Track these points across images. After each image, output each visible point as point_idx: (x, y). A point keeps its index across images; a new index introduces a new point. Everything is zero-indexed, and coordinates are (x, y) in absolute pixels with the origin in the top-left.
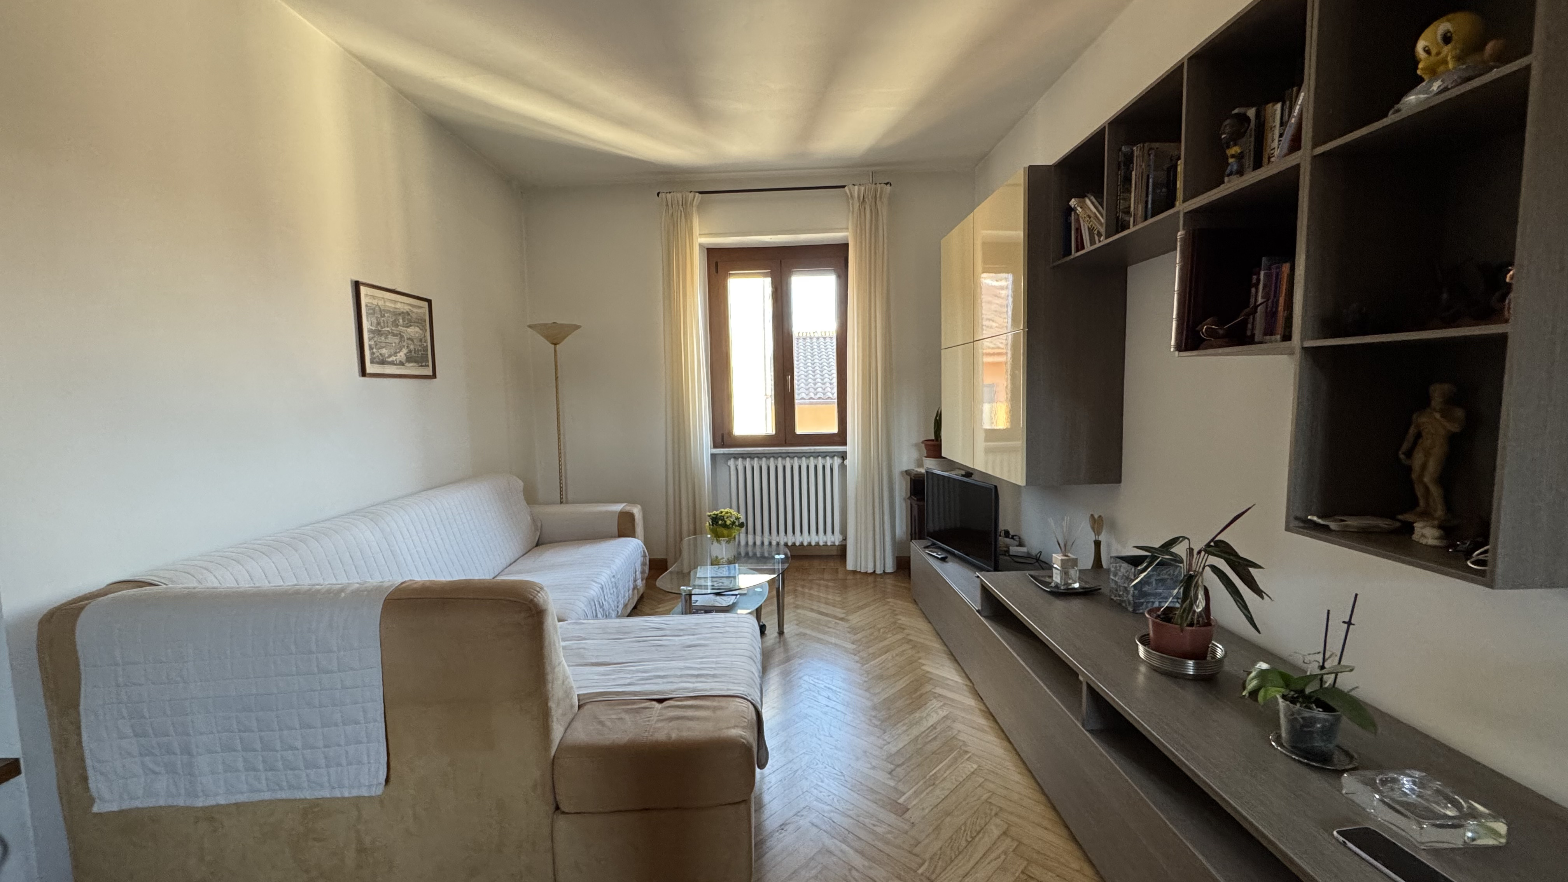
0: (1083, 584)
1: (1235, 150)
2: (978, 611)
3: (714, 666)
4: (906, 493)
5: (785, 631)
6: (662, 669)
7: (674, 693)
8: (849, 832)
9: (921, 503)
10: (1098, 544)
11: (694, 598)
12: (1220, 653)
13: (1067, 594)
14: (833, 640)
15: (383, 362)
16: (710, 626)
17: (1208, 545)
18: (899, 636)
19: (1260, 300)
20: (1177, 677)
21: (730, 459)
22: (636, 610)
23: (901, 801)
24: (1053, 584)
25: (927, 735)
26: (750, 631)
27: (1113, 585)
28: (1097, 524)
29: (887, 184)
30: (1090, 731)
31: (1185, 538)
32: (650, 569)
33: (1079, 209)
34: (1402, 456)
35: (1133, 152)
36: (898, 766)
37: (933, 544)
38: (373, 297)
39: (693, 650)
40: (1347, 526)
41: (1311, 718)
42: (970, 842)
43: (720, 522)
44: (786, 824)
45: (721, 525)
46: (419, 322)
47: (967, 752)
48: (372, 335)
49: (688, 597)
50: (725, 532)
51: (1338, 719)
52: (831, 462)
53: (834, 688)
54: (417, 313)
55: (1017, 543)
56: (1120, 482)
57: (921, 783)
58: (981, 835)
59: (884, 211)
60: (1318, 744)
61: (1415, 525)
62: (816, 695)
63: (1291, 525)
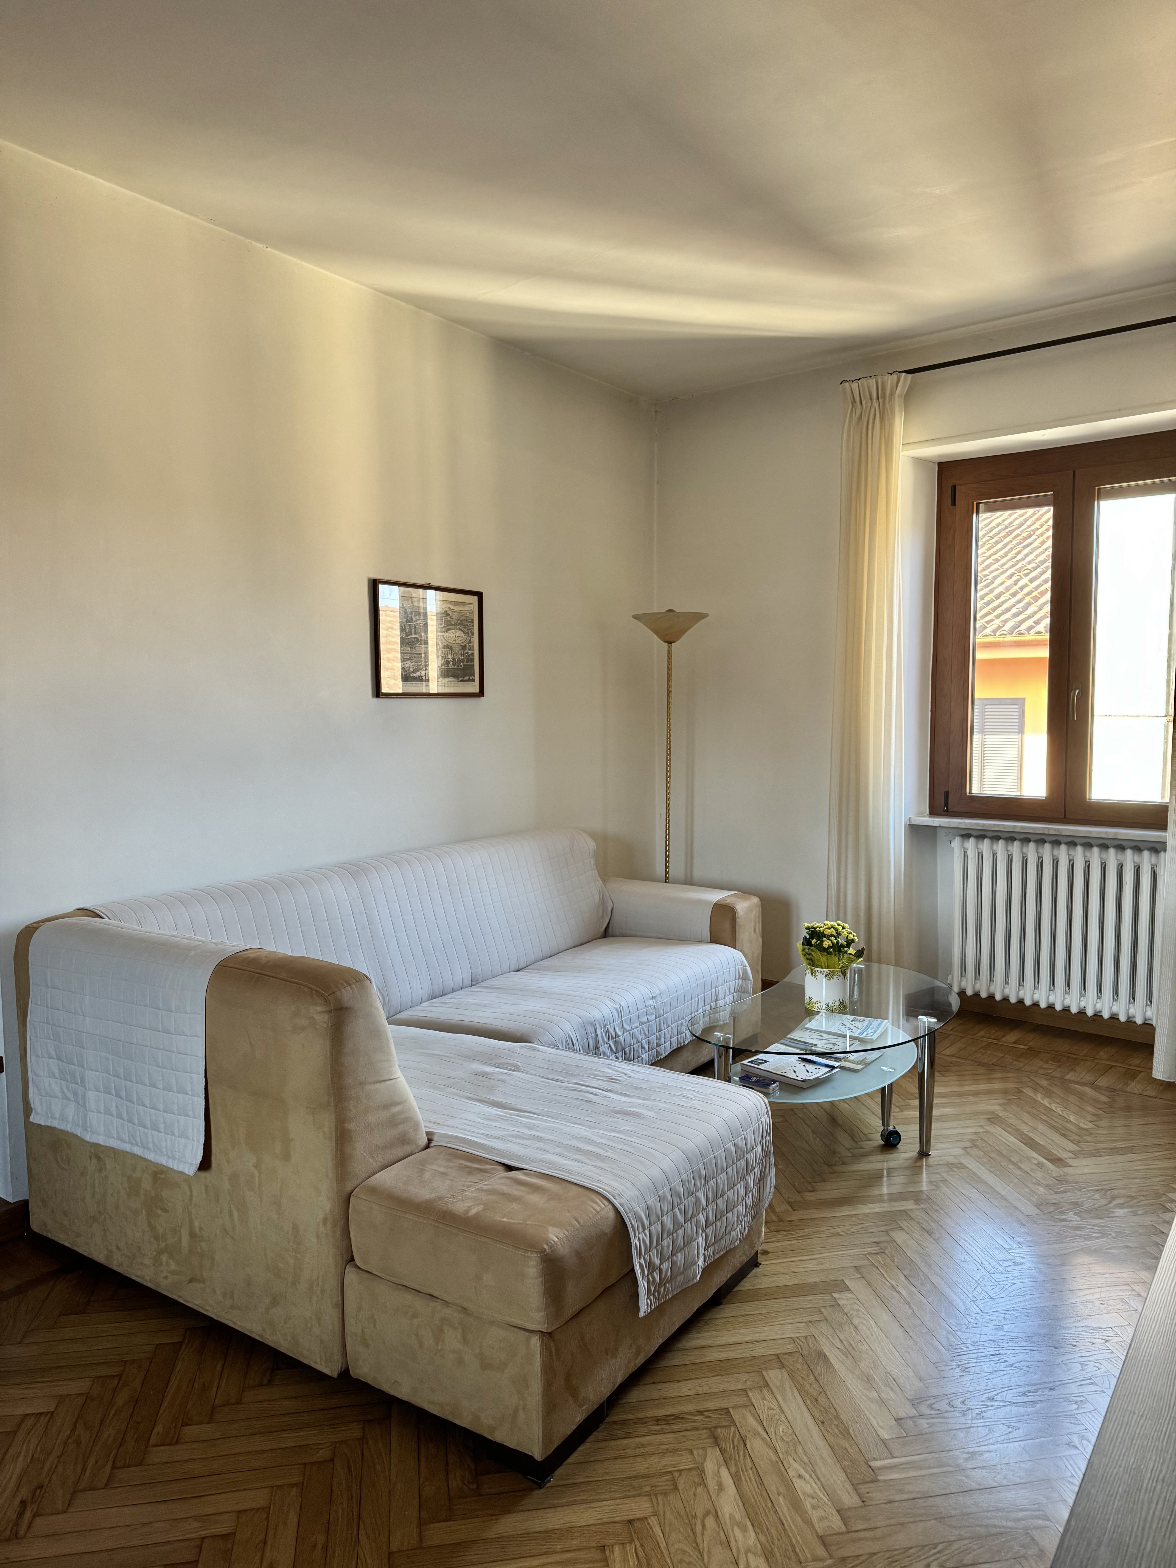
5: (932, 1153)
6: (556, 1131)
7: (533, 1164)
15: (406, 679)
38: (398, 597)
46: (463, 623)
54: (459, 612)
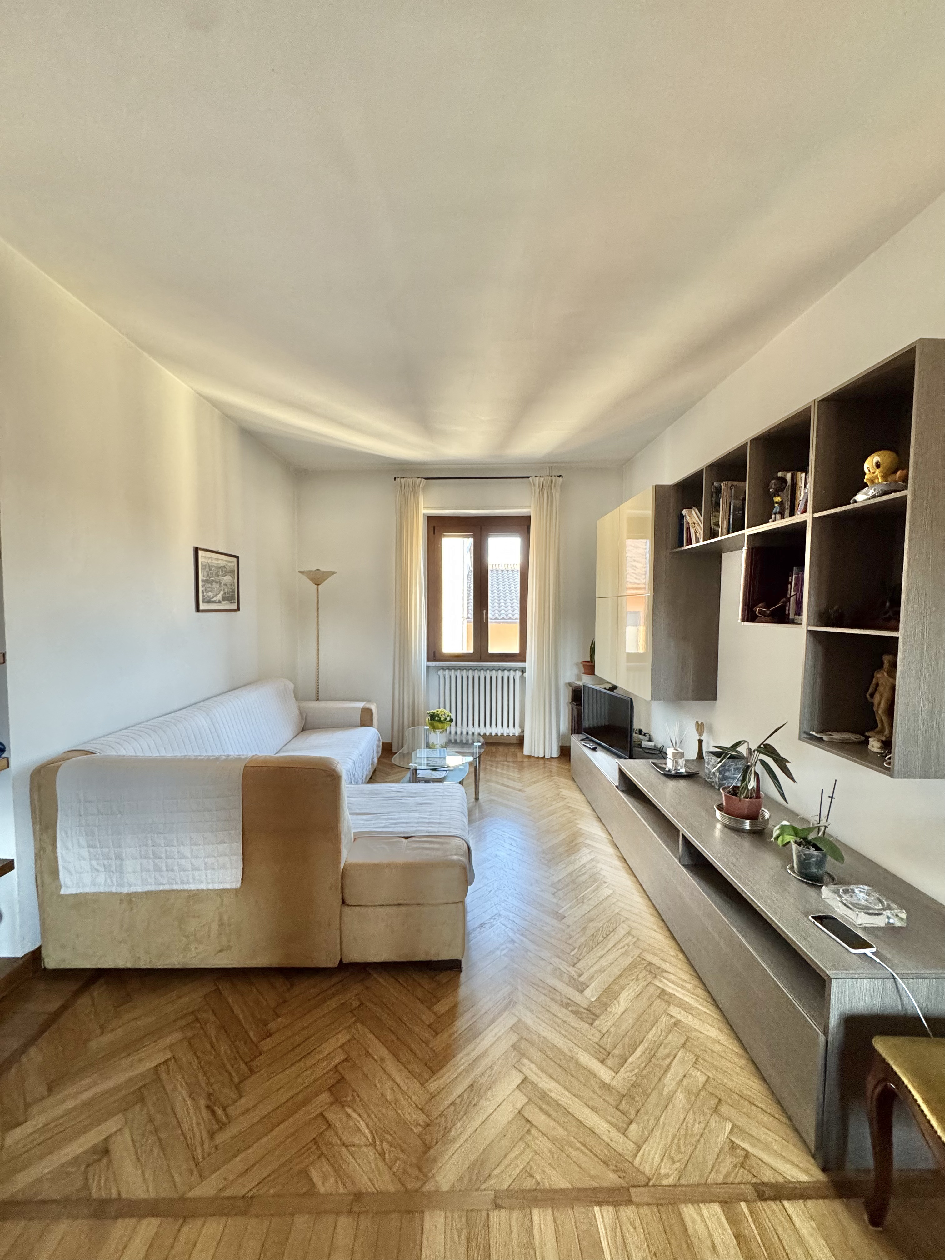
0: (688, 770)
1: (777, 499)
2: (617, 787)
3: (438, 817)
4: (569, 699)
5: (480, 798)
6: (404, 818)
7: (415, 833)
8: (526, 930)
9: (579, 707)
10: (700, 742)
11: (418, 772)
12: (767, 815)
13: (677, 776)
14: (515, 805)
15: (209, 602)
16: (433, 791)
17: (759, 747)
18: (562, 803)
19: (793, 593)
20: (738, 831)
21: (440, 670)
22: (372, 779)
23: (561, 911)
24: (667, 769)
25: (579, 871)
26: (460, 795)
27: (707, 771)
28: (700, 728)
29: (559, 476)
30: (684, 865)
31: (745, 742)
32: (382, 750)
33: (688, 517)
34: (868, 696)
35: (721, 486)
36: (560, 890)
37: (587, 738)
38: (205, 557)
39: (424, 807)
40: (832, 738)
41: (809, 854)
42: (604, 938)
43: (437, 718)
44: (484, 924)
45: (437, 720)
46: (232, 572)
47: (605, 882)
48: (204, 583)
49: (414, 771)
50: (440, 725)
51: (824, 856)
52: (514, 674)
53: (515, 838)
54: (230, 566)
55: (647, 739)
56: (715, 699)
57: (575, 901)
58: (612, 934)
59: (557, 495)
60: (814, 870)
61: (870, 739)
62: (503, 842)
63: (802, 737)
